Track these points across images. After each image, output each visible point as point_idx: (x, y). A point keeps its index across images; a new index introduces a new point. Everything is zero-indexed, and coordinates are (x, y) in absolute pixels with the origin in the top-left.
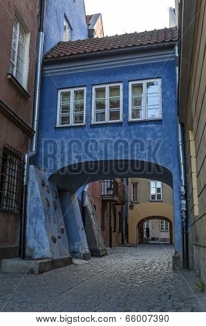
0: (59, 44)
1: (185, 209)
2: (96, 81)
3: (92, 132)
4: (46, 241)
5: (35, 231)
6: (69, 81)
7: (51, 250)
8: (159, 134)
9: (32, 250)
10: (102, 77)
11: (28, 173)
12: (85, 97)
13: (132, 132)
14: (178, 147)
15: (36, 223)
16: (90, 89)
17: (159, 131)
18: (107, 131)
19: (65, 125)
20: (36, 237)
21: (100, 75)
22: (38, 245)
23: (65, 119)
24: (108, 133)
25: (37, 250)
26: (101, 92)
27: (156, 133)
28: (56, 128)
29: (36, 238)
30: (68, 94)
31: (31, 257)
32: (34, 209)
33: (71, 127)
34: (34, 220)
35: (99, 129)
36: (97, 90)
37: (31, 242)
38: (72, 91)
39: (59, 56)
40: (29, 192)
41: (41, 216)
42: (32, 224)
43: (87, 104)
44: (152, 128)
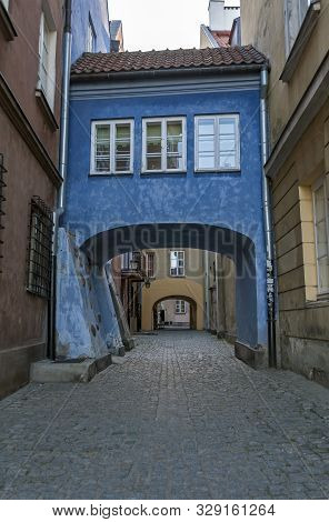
0: (84, 54)
1: (272, 290)
2: (148, 112)
3: (142, 184)
4: (86, 333)
5: (69, 320)
6: (108, 110)
7: (93, 348)
8: (237, 191)
9: (65, 348)
10: (156, 107)
11: (57, 238)
12: (132, 134)
13: (200, 187)
14: (263, 209)
15: (71, 309)
16: (138, 124)
17: (237, 186)
18: (166, 184)
19: (103, 173)
20: (72, 329)
21: (154, 104)
22: (74, 339)
23: (103, 164)
24: (166, 185)
25: (72, 347)
26: (154, 127)
27: (232, 188)
28: (90, 176)
29: (70, 331)
30: (107, 128)
31: (64, 357)
32: (68, 289)
33: (112, 175)
34: (67, 306)
35: (154, 180)
36: (150, 126)
37: (63, 336)
38: (113, 124)
39: (93, 72)
40: (59, 266)
41: (78, 300)
42: (64, 311)
43: (136, 144)
44: (228, 183)
